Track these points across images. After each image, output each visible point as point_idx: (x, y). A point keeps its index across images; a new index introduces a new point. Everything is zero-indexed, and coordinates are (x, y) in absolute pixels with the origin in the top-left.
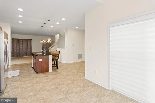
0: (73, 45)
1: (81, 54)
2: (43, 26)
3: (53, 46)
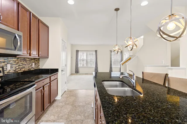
3: (128, 60)
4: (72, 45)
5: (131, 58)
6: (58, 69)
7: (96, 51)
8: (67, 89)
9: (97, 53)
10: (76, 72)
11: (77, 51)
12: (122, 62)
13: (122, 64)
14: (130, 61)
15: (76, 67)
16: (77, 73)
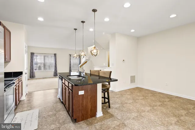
0: (124, 60)
1: (135, 76)
2: (76, 29)
3: (85, 63)
4: (29, 47)
5: (87, 62)
6: (22, 72)
7: (55, 55)
8: (28, 92)
9: (56, 56)
10: (30, 77)
11: (32, 54)
12: (80, 65)
13: (80, 67)
14: (86, 64)
15: (31, 71)
16: (33, 77)
